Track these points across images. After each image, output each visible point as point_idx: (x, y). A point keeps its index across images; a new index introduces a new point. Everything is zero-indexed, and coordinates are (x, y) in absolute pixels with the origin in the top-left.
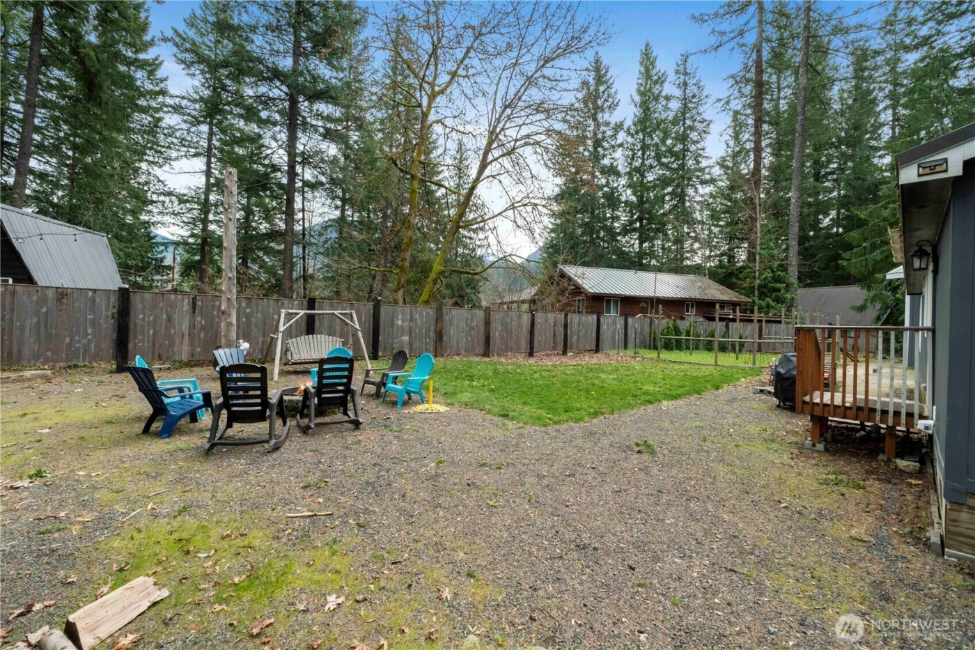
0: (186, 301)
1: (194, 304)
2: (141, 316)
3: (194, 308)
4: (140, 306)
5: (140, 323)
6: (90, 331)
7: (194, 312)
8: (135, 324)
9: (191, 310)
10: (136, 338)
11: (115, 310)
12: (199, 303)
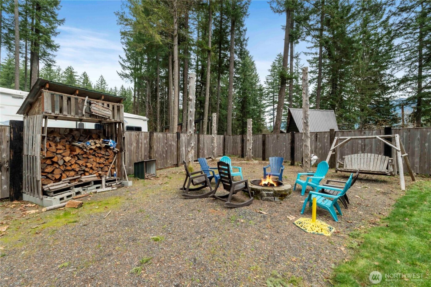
0: (313, 135)
1: (316, 136)
2: (298, 143)
3: (316, 139)
4: (298, 139)
5: (297, 146)
6: (284, 149)
7: (316, 141)
8: (296, 146)
9: (315, 139)
10: (297, 152)
11: (290, 141)
12: (318, 136)
